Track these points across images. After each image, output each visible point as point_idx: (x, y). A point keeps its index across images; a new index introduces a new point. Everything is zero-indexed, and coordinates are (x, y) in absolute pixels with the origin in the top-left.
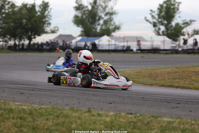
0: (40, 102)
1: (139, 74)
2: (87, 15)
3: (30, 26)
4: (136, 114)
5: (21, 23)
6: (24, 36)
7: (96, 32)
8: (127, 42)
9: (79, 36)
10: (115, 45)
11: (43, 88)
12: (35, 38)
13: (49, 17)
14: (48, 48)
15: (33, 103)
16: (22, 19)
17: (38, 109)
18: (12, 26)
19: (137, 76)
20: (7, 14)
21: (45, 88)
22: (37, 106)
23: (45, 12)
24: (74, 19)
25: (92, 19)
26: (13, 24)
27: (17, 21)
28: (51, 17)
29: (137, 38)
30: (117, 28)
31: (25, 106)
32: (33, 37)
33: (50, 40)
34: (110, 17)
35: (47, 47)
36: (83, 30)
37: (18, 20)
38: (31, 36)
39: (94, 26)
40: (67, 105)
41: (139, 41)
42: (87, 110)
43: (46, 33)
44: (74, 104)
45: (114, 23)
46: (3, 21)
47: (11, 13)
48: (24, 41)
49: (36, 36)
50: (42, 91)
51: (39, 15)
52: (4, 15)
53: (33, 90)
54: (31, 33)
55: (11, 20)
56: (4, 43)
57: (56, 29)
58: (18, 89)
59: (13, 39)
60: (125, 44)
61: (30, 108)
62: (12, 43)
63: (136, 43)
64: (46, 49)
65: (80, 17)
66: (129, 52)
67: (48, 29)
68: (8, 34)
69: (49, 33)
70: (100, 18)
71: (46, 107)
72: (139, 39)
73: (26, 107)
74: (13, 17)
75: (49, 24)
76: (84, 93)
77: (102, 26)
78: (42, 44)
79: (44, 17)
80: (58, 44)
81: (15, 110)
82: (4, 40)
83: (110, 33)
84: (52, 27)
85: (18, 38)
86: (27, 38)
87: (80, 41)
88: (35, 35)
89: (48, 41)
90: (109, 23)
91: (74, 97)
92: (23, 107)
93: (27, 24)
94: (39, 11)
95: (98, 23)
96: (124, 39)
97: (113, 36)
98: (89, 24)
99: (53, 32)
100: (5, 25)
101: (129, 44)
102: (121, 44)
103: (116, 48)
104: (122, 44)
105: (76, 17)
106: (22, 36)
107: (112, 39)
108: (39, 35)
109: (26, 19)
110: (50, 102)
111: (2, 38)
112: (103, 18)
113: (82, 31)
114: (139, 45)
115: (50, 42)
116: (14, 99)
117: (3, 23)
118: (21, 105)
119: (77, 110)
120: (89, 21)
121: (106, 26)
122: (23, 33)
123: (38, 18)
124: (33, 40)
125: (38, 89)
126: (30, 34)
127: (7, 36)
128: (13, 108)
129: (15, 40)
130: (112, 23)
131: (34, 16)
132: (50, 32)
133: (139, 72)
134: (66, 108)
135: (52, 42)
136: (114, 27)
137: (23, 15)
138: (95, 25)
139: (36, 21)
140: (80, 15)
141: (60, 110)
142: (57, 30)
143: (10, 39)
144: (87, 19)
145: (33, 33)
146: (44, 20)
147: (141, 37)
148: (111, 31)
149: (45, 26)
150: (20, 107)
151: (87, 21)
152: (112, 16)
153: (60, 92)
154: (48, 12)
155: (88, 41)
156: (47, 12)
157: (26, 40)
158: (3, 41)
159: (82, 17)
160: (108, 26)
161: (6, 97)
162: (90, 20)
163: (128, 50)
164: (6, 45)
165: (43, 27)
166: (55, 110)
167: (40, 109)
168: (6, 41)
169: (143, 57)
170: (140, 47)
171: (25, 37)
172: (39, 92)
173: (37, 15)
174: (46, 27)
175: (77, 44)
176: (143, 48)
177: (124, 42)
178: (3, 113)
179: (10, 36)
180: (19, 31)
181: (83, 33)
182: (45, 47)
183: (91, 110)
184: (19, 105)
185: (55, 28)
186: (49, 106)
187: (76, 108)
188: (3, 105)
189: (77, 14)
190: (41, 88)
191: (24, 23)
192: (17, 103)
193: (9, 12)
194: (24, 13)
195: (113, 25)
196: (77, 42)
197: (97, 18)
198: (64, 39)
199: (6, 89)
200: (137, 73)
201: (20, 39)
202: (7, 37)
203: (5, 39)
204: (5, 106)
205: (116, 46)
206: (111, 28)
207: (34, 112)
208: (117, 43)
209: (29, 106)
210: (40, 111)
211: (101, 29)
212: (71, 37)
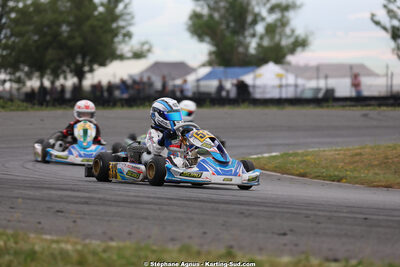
0: (104, 233)
1: (357, 158)
2: (223, 11)
3: (79, 40)
4: (347, 260)
5: (56, 35)
6: (65, 68)
7: (246, 54)
8: (326, 77)
9: (204, 65)
10: (296, 86)
11: (114, 198)
12: (91, 70)
13: (128, 17)
14: (125, 96)
15: (87, 236)
16: (59, 25)
17: (100, 250)
18: (35, 41)
19: (350, 163)
20: (22, 12)
21: (119, 198)
22: (98, 242)
23: (116, 6)
24: (190, 23)
25: (235, 21)
26: (36, 38)
27: (45, 29)
28: (133, 18)
29: (351, 67)
30: (300, 44)
31: (67, 242)
32: (86, 68)
33: (131, 76)
34: (283, 16)
35: (123, 93)
36: (213, 49)
37: (49, 26)
38: (83, 65)
39: (241, 38)
40: (173, 240)
41: (355, 77)
42: (223, 251)
43: (121, 57)
44: (190, 237)
45: (293, 31)
46: (12, 31)
47: (31, 9)
48: (65, 78)
49: (95, 66)
50: (110, 205)
51: (101, 14)
52: (13, 15)
53: (87, 203)
54: (83, 59)
55: (31, 27)
56: (15, 86)
57: (146, 47)
58: (50, 200)
59: (37, 74)
60: (322, 84)
61: (79, 247)
62: (34, 83)
63: (347, 82)
64: (121, 100)
65: (205, 18)
66: (330, 103)
67: (124, 48)
68: (25, 63)
69: (128, 58)
70: (257, 19)
71: (121, 244)
72: (356, 71)
73: (69, 247)
74: (36, 18)
75: (128, 35)
76: (217, 209)
77: (261, 38)
78: (111, 87)
79: (116, 18)
80: (150, 84)
81: (42, 253)
82: (13, 77)
83: (284, 56)
84: (134, 44)
85: (48, 71)
86: (71, 71)
87: (208, 77)
88: (92, 63)
89: (125, 77)
90: (278, 30)
91: (192, 219)
92: (63, 245)
93: (71, 37)
94: (102, 5)
95: (251, 31)
96: (318, 71)
97: (289, 64)
98: (228, 34)
99: (138, 55)
100: (17, 40)
101: (332, 83)
102: (311, 85)
103: (299, 95)
104: (313, 84)
105: (196, 16)
106: (59, 67)
107: (287, 70)
108: (103, 64)
109: (69, 24)
110: (130, 234)
111: (10, 73)
112: (263, 19)
113: (210, 54)
114: (356, 85)
115: (129, 82)
116: (40, 226)
117: (12, 35)
118: (58, 242)
119: (199, 253)
120: (228, 26)
121: (272, 38)
122: (61, 61)
123: (98, 20)
124: (89, 76)
125: (100, 199)
126: (79, 61)
127: (22, 66)
128: (37, 248)
129: (41, 77)
130: (288, 31)
131: (89, 17)
132: (129, 55)
133: (357, 154)
134: (170, 246)
135: (135, 82)
136: (292, 40)
137: (61, 13)
138: (245, 37)
139: (93, 29)
140: (205, 11)
141: (154, 251)
142: (149, 51)
143: (29, 76)
144: (224, 22)
145: (88, 59)
146: (114, 25)
147: (362, 66)
148: (286, 50)
149: (116, 40)
150: (54, 246)
151: (223, 27)
152: (286, 14)
153: (156, 207)
154: (126, 7)
155: (227, 78)
156: (121, 6)
157: (69, 76)
158: (10, 80)
159: (211, 16)
160: (277, 37)
161: (20, 221)
162: (232, 24)
163: (328, 99)
164: (18, 89)
165: (112, 42)
166: (142, 254)
167: (104, 251)
168: (19, 81)
169: (365, 115)
170: (358, 92)
171: (68, 70)
172: (101, 208)
173: (96, 13)
174: (120, 43)
175: (198, 86)
176: (366, 93)
177: (318, 78)
178: (11, 262)
179: (30, 66)
180: (51, 54)
181: (213, 57)
182: (117, 93)
183: (234, 251)
184: (53, 241)
185: (143, 44)
186: (128, 243)
187: (195, 248)
188: (12, 240)
189: (198, 9)
190: (108, 197)
191: (65, 35)
192: (48, 237)
193: (25, 6)
194: (63, 9)
195: (289, 37)
196: (198, 80)
197: (250, 19)
198: (166, 72)
199: (20, 200)
200: (352, 156)
201: (56, 75)
202: (22, 70)
203: (18, 74)
204: (16, 243)
205: (299, 90)
206: (285, 42)
207: (90, 259)
208: (300, 82)
209: (76, 243)
210: (105, 256)
211: (259, 46)
212: (182, 68)
